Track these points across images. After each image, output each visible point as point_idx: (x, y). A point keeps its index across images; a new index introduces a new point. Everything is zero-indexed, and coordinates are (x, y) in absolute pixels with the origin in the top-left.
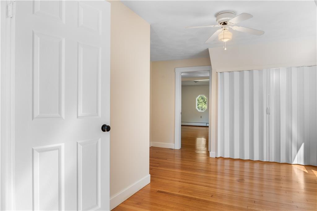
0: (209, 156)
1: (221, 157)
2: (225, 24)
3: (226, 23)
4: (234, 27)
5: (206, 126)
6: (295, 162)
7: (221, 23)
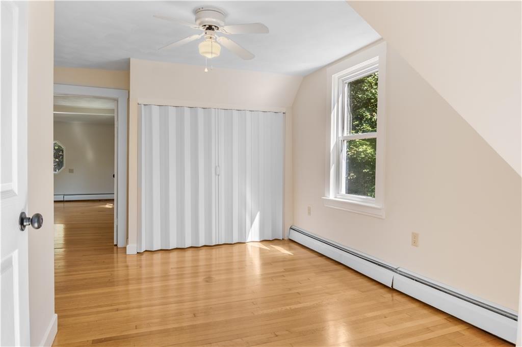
0: (126, 252)
1: (146, 251)
2: (210, 28)
3: (213, 27)
4: (221, 38)
5: (62, 200)
6: (249, 239)
7: (205, 25)
